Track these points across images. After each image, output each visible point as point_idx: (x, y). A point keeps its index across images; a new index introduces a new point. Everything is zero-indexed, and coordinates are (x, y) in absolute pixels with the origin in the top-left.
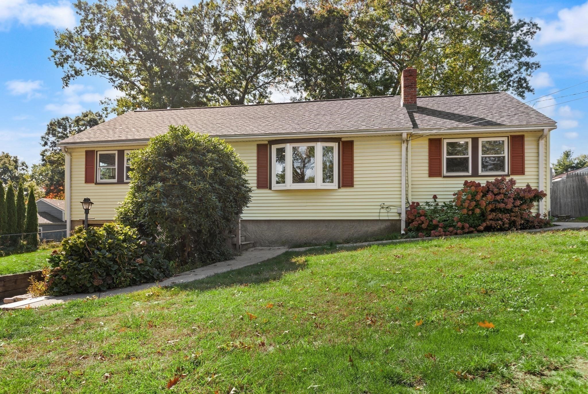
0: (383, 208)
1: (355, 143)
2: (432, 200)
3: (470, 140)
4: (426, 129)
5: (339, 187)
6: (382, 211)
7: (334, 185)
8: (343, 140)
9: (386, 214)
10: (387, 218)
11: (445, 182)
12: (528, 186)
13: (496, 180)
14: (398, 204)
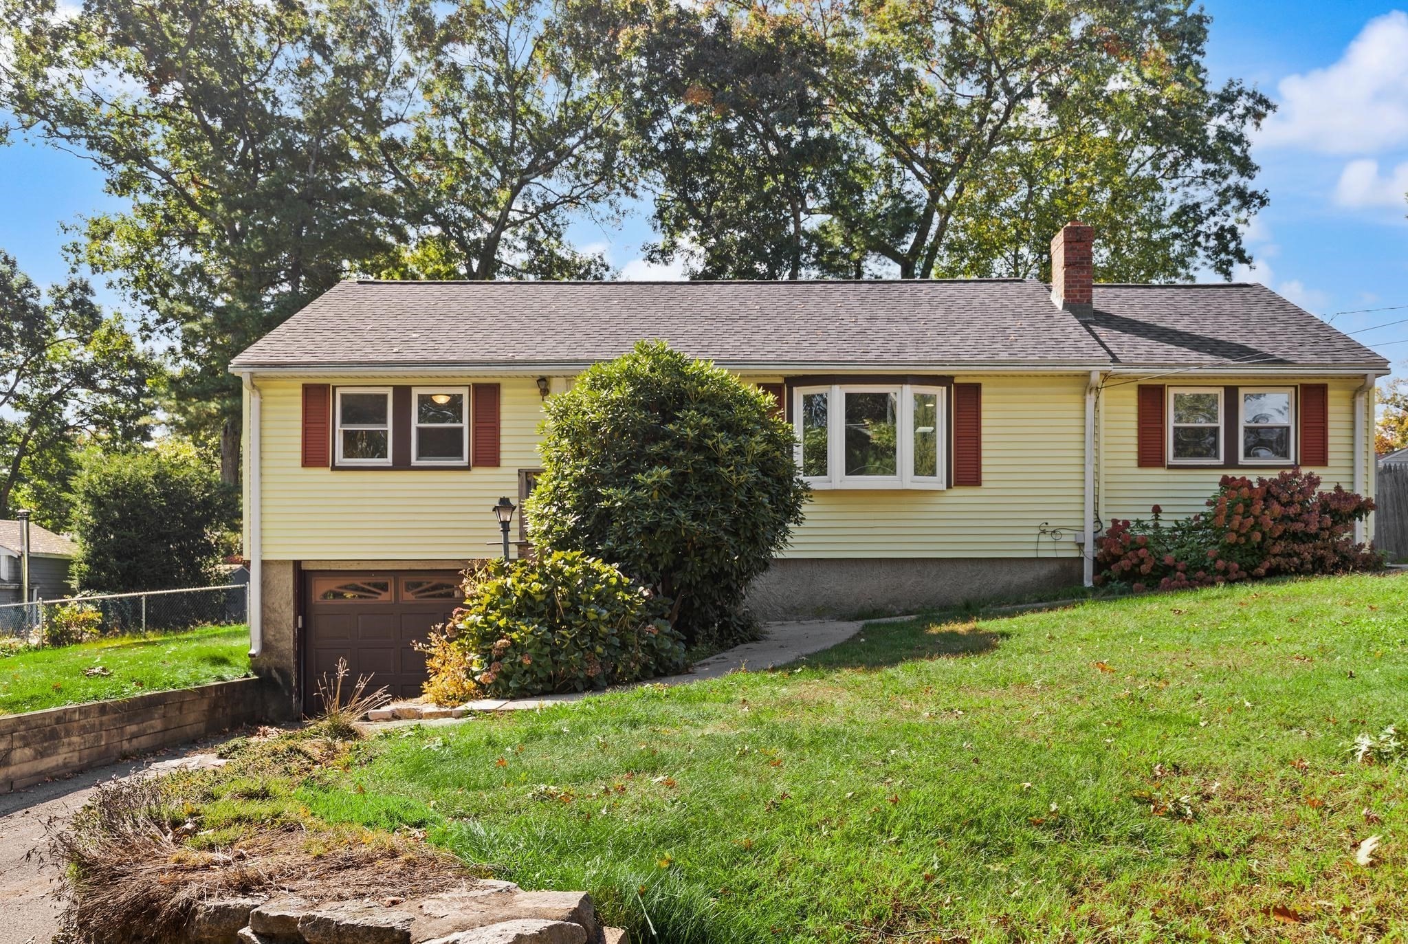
0: (1044, 532)
1: (984, 390)
2: (1151, 516)
3: (1222, 390)
4: (1138, 365)
5: (949, 486)
6: (1043, 538)
7: (938, 481)
8: (957, 381)
9: (1051, 547)
10: (1053, 555)
11: (1171, 479)
12: (1338, 488)
13: (1282, 475)
14: (1079, 523)
